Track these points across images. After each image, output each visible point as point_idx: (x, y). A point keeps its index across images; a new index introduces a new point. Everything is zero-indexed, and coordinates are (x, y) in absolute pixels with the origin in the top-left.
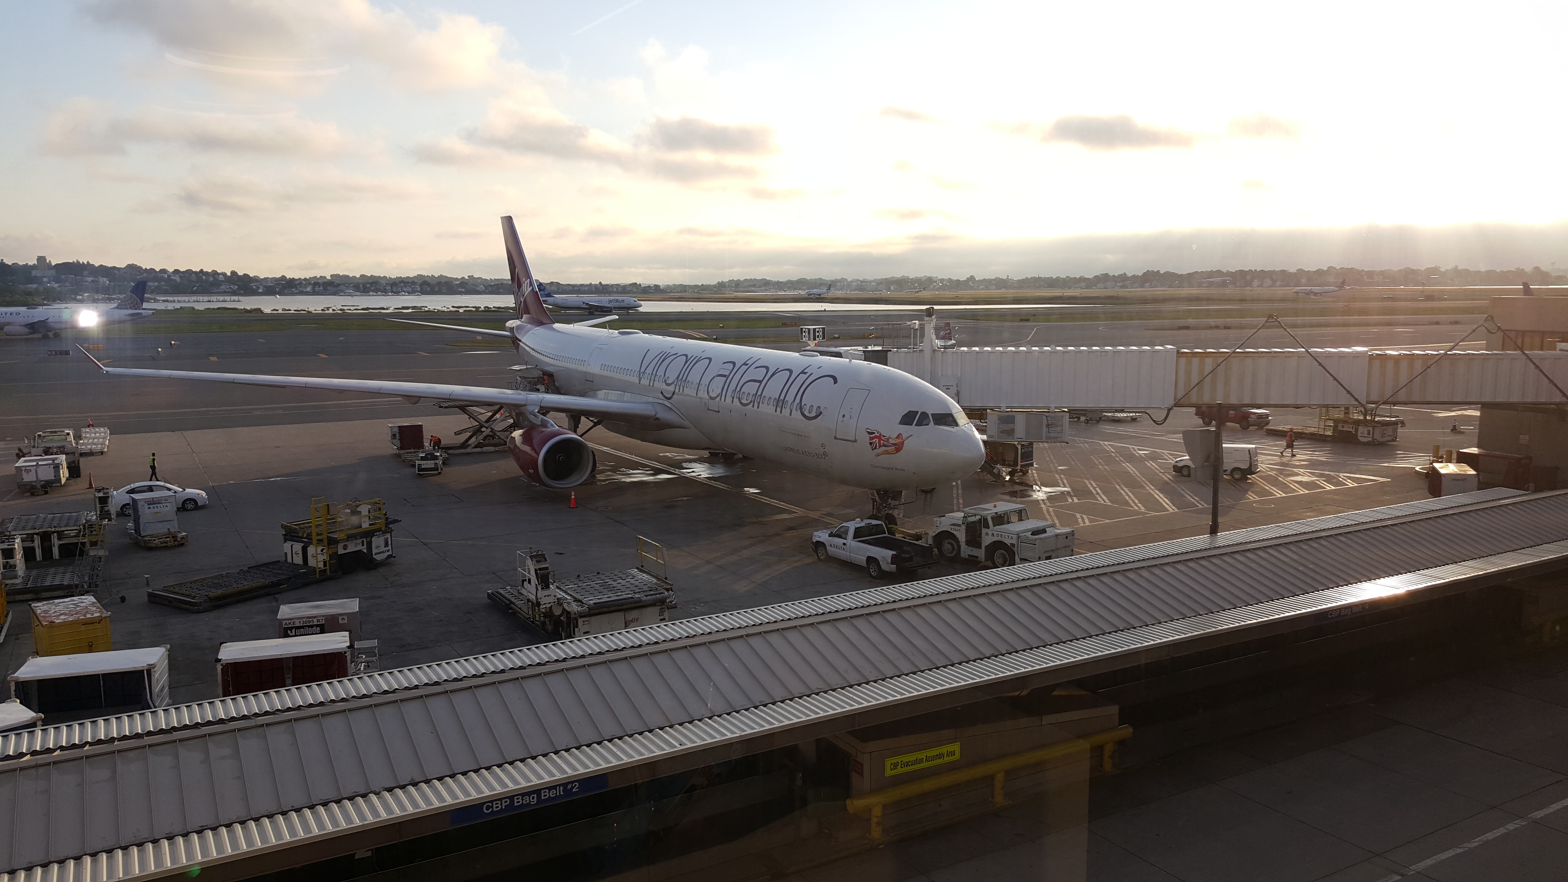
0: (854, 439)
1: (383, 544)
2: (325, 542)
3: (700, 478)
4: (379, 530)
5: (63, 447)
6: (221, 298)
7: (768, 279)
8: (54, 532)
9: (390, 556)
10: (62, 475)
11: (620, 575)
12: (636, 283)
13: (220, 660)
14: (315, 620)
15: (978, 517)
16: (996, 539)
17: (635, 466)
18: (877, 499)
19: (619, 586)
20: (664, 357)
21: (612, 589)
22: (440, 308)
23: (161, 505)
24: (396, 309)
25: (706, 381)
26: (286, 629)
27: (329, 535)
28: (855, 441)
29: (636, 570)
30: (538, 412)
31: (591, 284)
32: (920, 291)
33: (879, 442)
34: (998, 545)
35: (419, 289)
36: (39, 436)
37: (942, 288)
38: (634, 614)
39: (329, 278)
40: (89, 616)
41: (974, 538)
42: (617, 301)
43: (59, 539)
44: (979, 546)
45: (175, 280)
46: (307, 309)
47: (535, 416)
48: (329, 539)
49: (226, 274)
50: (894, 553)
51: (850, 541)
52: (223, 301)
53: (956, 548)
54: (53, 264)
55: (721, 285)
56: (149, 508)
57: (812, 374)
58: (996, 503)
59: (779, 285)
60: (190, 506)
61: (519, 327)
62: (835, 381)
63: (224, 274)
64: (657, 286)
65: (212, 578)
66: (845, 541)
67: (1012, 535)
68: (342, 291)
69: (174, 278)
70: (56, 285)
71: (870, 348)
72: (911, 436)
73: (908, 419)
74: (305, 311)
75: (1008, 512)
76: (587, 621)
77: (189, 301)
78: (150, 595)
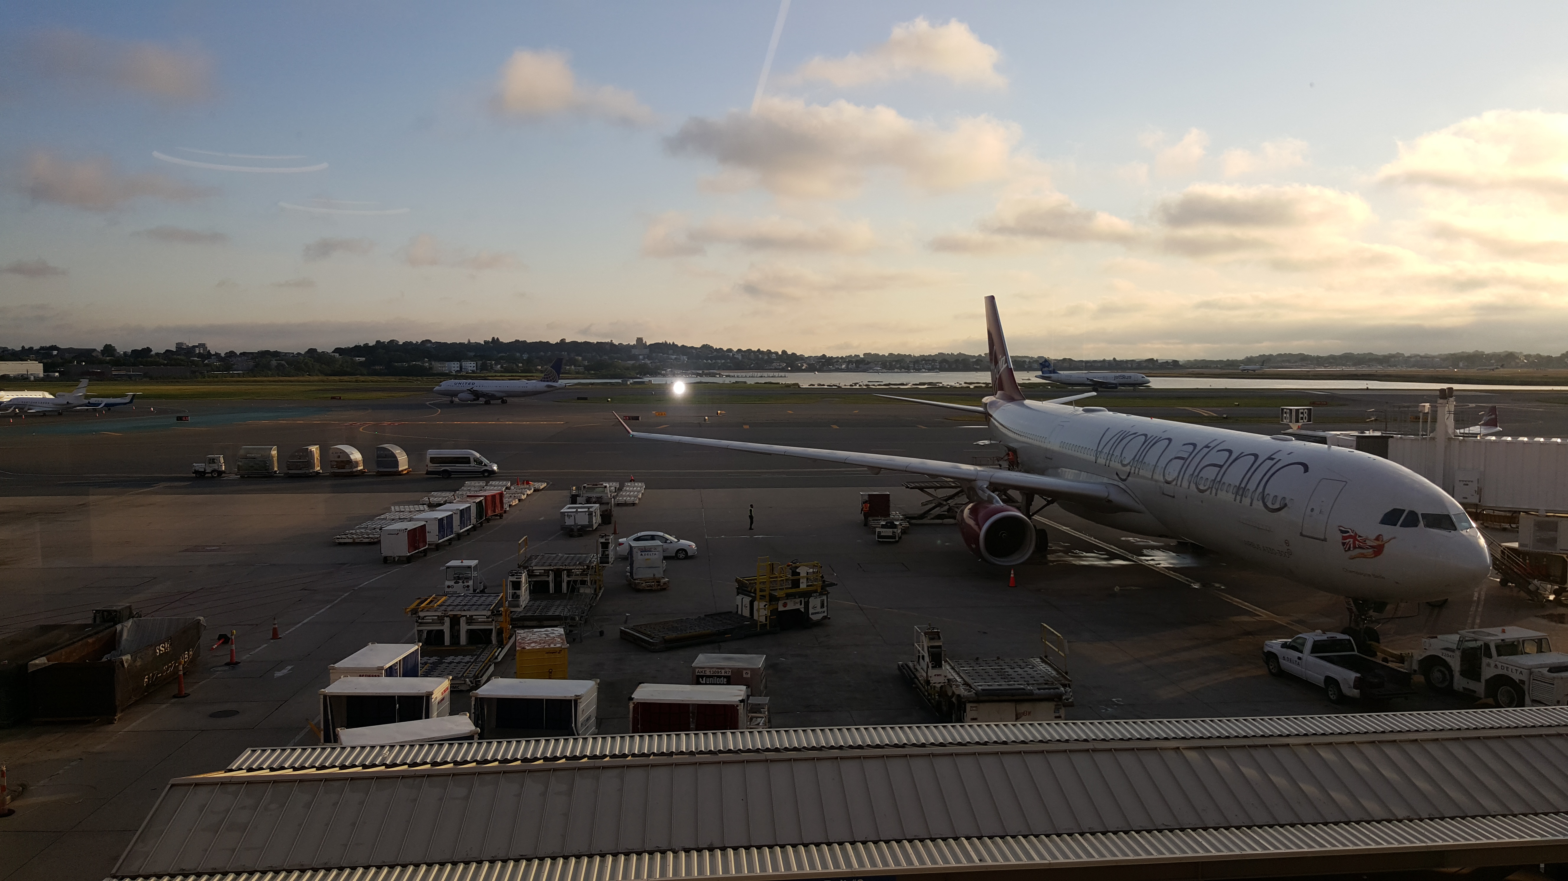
0: (1323, 538)
1: (819, 605)
2: (767, 598)
3: (1158, 568)
4: (816, 591)
5: (601, 497)
6: (771, 374)
7: (1306, 354)
8: (564, 570)
9: (825, 618)
10: (594, 521)
11: (1021, 663)
12: (1152, 359)
13: (632, 699)
14: (723, 671)
15: (1479, 643)
16: (1499, 672)
17: (1090, 548)
18: (1354, 609)
19: (1014, 675)
20: (1124, 436)
21: (1005, 677)
22: (953, 384)
23: (651, 553)
24: (914, 384)
25: (1162, 463)
26: (698, 677)
27: (773, 593)
28: (1325, 540)
29: (1038, 660)
30: (987, 488)
31: (1104, 360)
32: (1497, 368)
33: (1354, 543)
34: (1501, 680)
35: (938, 367)
36: (584, 487)
37: (1525, 366)
38: (1024, 707)
39: (862, 356)
40: (552, 646)
41: (1471, 667)
42: (1124, 377)
43: (568, 576)
44: (1476, 677)
45: (738, 359)
46: (838, 385)
47: (983, 491)
48: (771, 596)
49: (778, 353)
50: (1358, 675)
51: (1307, 654)
52: (772, 377)
53: (1448, 677)
54: (648, 344)
55: (1249, 360)
56: (642, 555)
57: (1280, 460)
58: (1504, 628)
59: (1319, 360)
60: (682, 556)
61: (992, 403)
62: (1306, 468)
63: (776, 353)
64: (1175, 363)
65: (673, 622)
66: (1300, 655)
67: (1522, 670)
68: (871, 368)
69: (737, 356)
70: (649, 362)
71: (1367, 433)
72: (1394, 538)
73: (1392, 518)
74: (836, 386)
75: (1521, 640)
76: (974, 707)
77: (746, 377)
78: (622, 632)
